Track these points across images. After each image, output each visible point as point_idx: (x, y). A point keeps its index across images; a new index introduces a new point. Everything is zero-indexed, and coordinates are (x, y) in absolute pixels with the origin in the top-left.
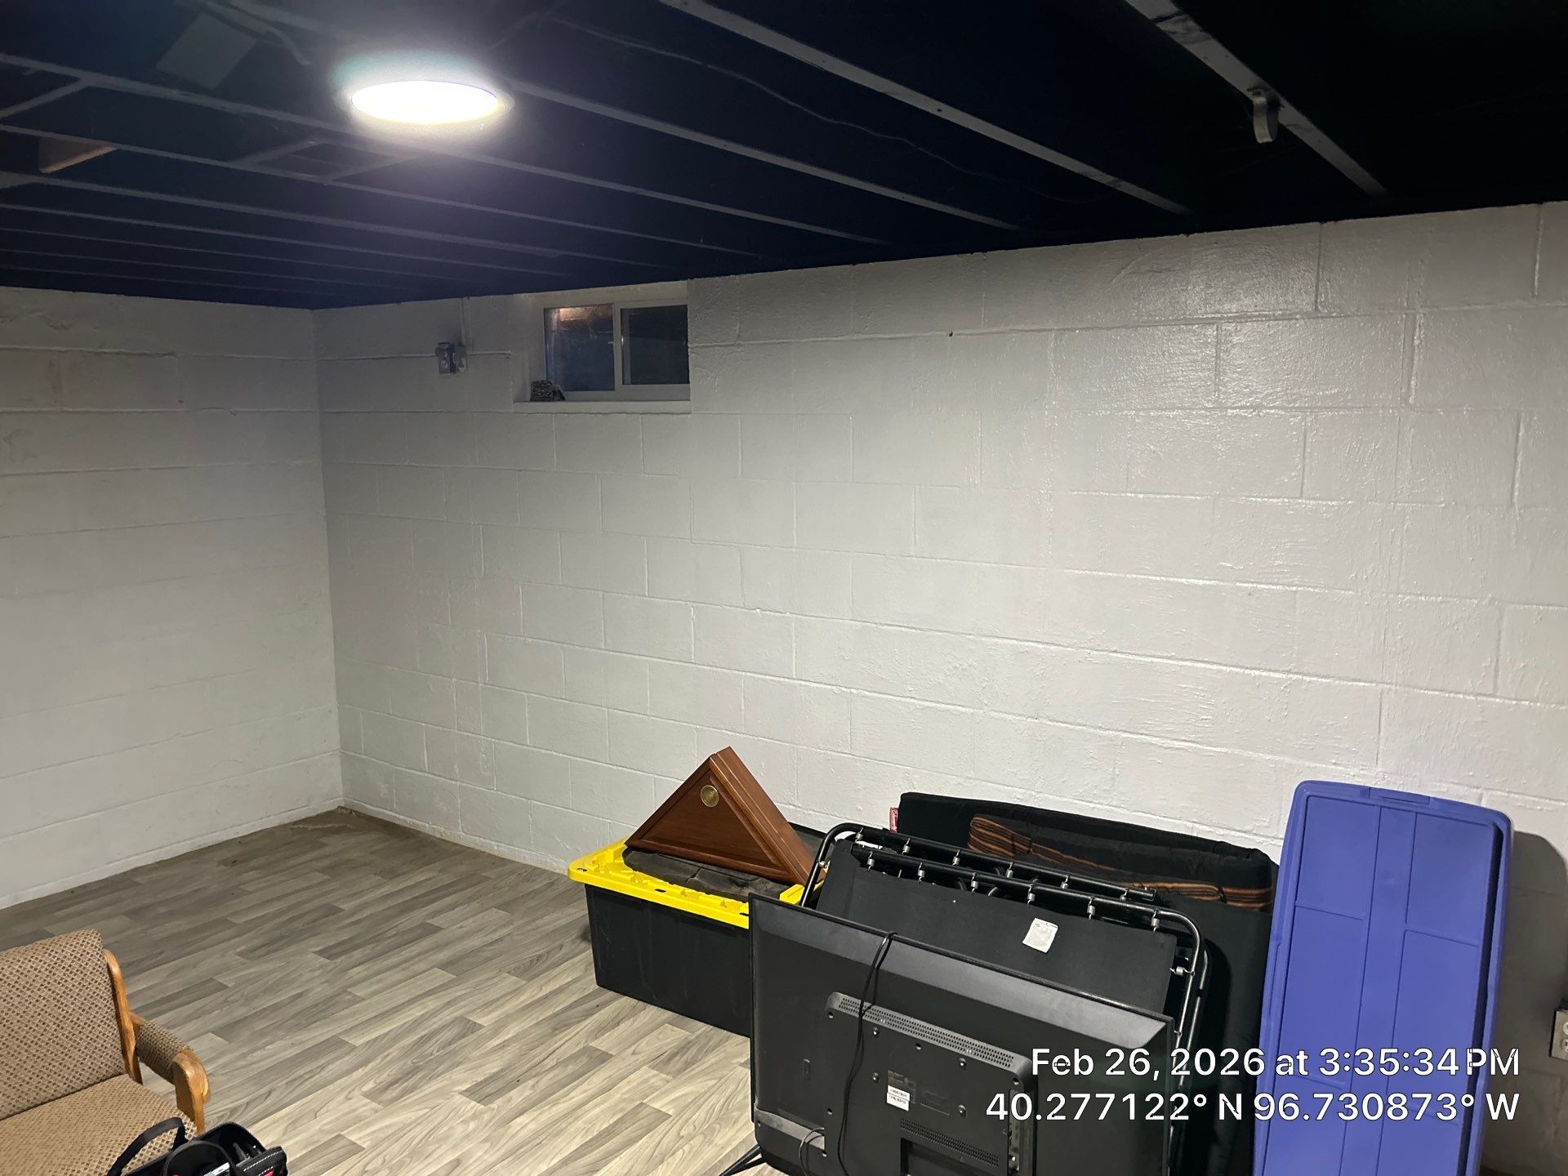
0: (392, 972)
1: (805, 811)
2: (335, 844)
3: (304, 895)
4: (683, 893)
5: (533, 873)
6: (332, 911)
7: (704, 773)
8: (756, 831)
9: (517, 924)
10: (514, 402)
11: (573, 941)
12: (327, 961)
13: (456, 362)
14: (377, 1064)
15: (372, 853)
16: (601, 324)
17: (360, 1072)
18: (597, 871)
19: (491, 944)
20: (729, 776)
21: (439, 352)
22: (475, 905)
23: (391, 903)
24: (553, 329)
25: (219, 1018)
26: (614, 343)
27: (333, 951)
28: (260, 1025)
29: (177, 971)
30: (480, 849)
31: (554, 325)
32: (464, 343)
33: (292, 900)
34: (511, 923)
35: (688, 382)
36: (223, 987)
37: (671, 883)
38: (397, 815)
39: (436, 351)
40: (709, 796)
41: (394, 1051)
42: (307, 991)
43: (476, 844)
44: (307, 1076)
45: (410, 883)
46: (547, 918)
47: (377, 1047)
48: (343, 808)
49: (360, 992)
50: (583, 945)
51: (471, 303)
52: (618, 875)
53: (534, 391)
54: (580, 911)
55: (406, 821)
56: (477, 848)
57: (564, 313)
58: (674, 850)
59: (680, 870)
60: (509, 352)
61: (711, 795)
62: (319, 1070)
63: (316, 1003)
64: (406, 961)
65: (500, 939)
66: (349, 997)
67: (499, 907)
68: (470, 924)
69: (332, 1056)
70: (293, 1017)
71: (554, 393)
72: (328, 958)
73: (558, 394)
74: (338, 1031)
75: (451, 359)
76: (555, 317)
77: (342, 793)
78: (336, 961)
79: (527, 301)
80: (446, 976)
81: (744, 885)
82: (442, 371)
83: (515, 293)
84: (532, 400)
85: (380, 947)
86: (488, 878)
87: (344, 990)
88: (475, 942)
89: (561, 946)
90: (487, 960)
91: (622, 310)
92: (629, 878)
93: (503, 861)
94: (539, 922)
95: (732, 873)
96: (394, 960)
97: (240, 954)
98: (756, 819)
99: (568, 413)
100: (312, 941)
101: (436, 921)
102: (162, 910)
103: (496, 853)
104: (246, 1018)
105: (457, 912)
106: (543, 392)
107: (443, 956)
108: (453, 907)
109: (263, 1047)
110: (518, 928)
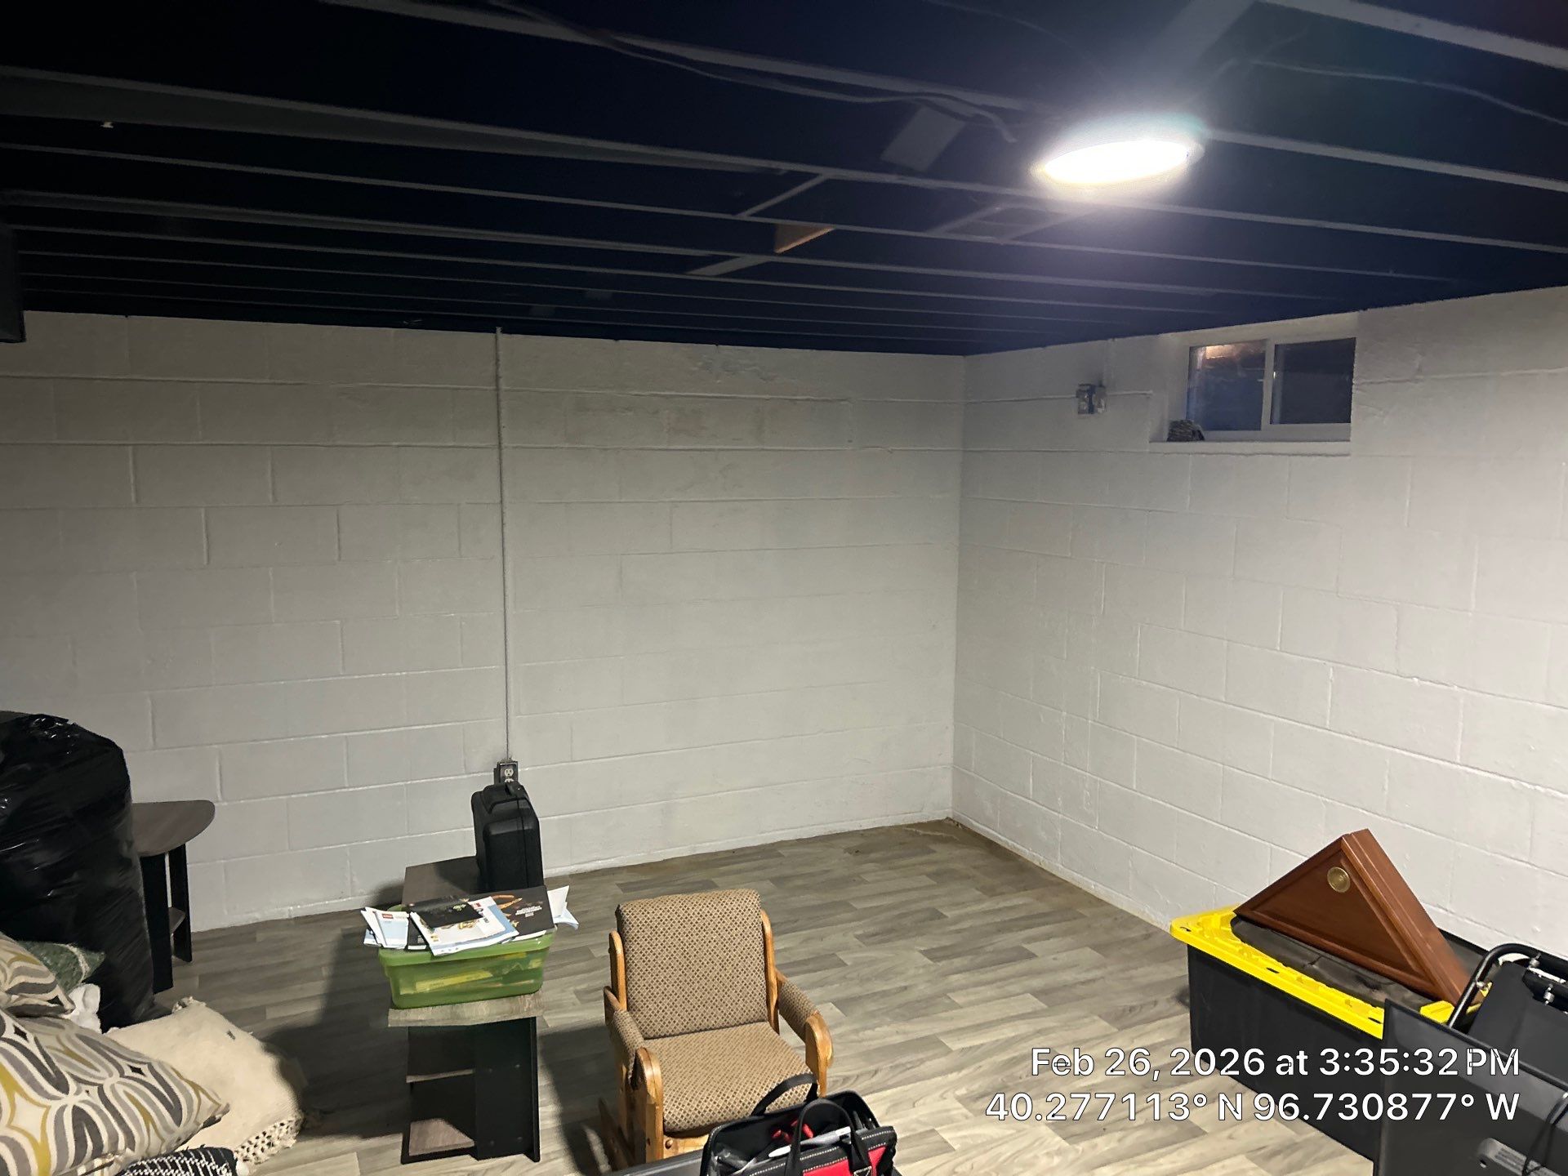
0: (987, 987)
1: (1460, 919)
2: (942, 852)
3: (914, 895)
4: (1299, 979)
5: (1130, 920)
6: (936, 915)
7: (1334, 854)
8: (1395, 930)
9: (1110, 968)
10: (1150, 442)
11: (1168, 1001)
12: (930, 962)
13: (1095, 403)
14: (970, 1073)
15: (975, 868)
16: (1252, 361)
17: (953, 1076)
18: (1202, 933)
19: (1083, 983)
20: (1365, 861)
21: (1079, 394)
22: (1069, 940)
23: (989, 919)
24: (1198, 368)
25: (839, 991)
26: (1264, 381)
27: (938, 954)
28: (871, 1007)
29: (807, 940)
30: (1077, 885)
31: (1199, 365)
32: (1105, 383)
33: (902, 897)
34: (1104, 966)
35: (1349, 421)
36: (842, 964)
37: (1285, 965)
38: (1000, 836)
39: (1077, 392)
40: (1339, 880)
41: (986, 1064)
42: (911, 986)
43: (1073, 879)
44: (909, 1066)
45: (1008, 904)
46: (1141, 971)
47: (971, 1056)
48: (951, 820)
49: (959, 999)
50: (1179, 1007)
51: (1115, 345)
52: (1226, 944)
53: (1172, 430)
54: (1180, 971)
55: (1007, 843)
56: (1074, 883)
57: (1211, 351)
58: (1291, 930)
59: (1297, 953)
60: (1151, 392)
61: (1341, 879)
62: (918, 1063)
63: (919, 999)
64: (1001, 980)
65: (1093, 980)
66: (947, 1001)
67: (1096, 947)
68: (1064, 957)
69: (930, 1053)
70: (900, 1006)
71: (1194, 433)
72: (931, 959)
73: (1197, 434)
74: (937, 1031)
75: (1090, 400)
76: (1201, 355)
77: (950, 805)
78: (938, 963)
79: (1173, 340)
80: (1040, 1005)
81: (1376, 987)
82: (1080, 412)
83: (1161, 333)
84: (1169, 440)
85: (979, 960)
86: (1082, 916)
87: (944, 994)
88: (1068, 977)
89: (1155, 1003)
90: (1080, 998)
91: (1276, 346)
92: (1237, 949)
93: (1100, 902)
94: (1133, 972)
95: (1360, 970)
96: (990, 976)
97: (858, 937)
98: (1396, 916)
99: (1207, 454)
100: (920, 940)
101: (1030, 947)
102: (800, 882)
103: (1092, 892)
104: (860, 997)
105: (1053, 943)
106: (1180, 432)
107: (1037, 983)
108: (1048, 937)
109: (872, 1028)
110: (1111, 973)
